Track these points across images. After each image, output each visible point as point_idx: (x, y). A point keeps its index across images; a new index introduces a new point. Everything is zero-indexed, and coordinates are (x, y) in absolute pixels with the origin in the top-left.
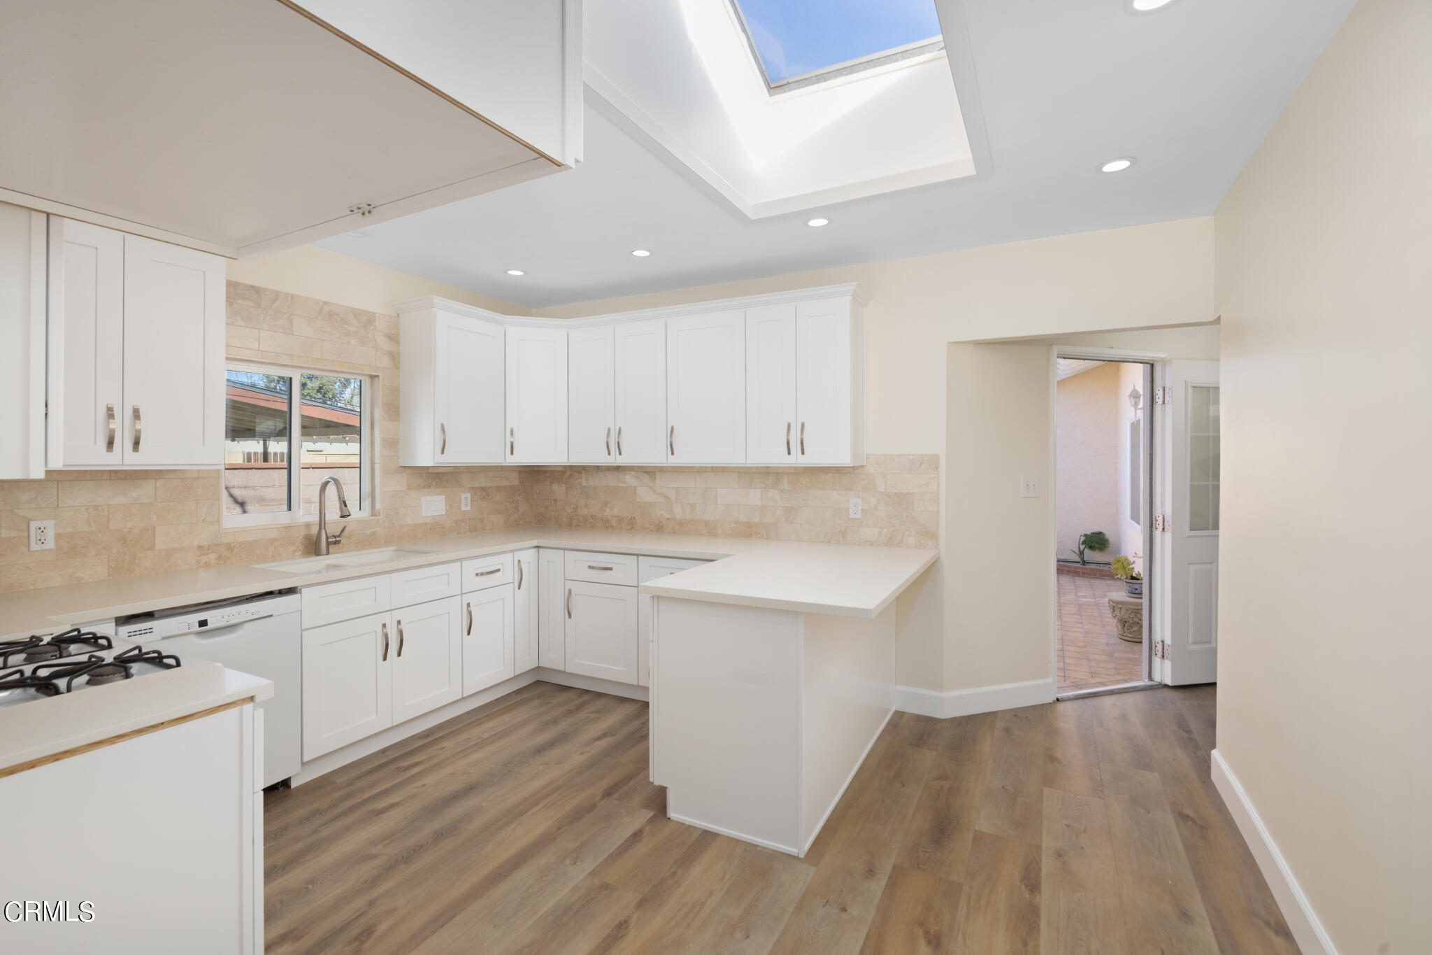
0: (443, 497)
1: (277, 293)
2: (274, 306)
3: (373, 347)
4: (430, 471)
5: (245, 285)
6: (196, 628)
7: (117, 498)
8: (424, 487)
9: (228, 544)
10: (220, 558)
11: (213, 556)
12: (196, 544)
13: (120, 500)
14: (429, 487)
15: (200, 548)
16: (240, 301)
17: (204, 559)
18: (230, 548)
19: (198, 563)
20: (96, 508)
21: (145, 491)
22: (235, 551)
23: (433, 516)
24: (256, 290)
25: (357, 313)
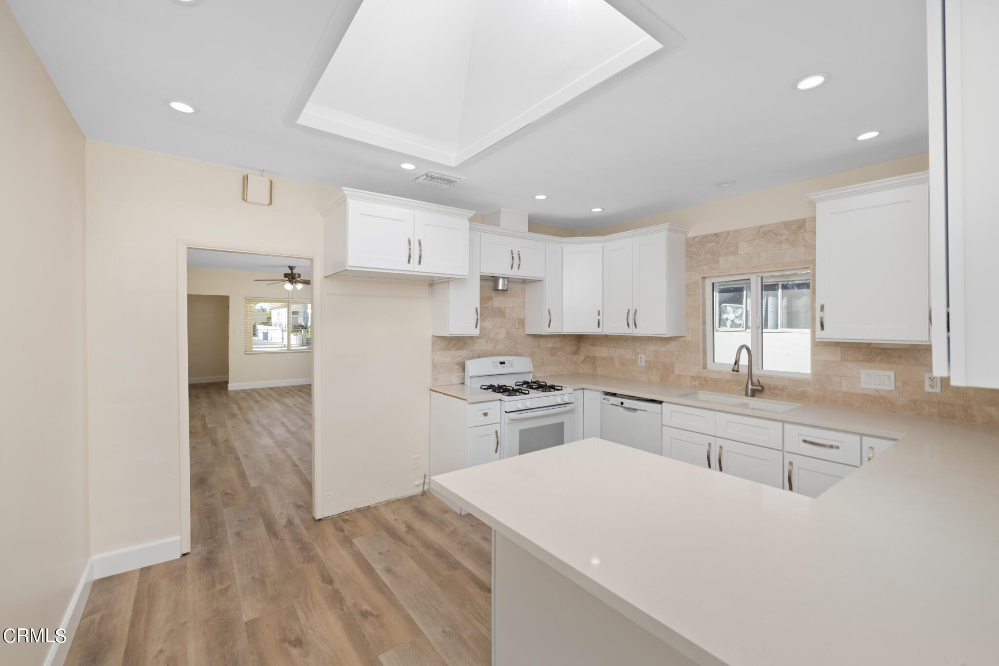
0: (892, 374)
1: (728, 233)
2: (727, 241)
3: (803, 246)
4: (872, 346)
5: (711, 234)
6: (620, 404)
7: (661, 348)
8: (864, 361)
9: (705, 378)
10: (700, 384)
11: (697, 383)
12: (690, 374)
13: (663, 349)
14: (871, 361)
15: (692, 377)
16: (709, 245)
17: (693, 383)
18: (706, 380)
19: (691, 384)
20: (656, 351)
21: (671, 346)
22: (708, 382)
23: (877, 390)
24: (716, 235)
25: (787, 225)
